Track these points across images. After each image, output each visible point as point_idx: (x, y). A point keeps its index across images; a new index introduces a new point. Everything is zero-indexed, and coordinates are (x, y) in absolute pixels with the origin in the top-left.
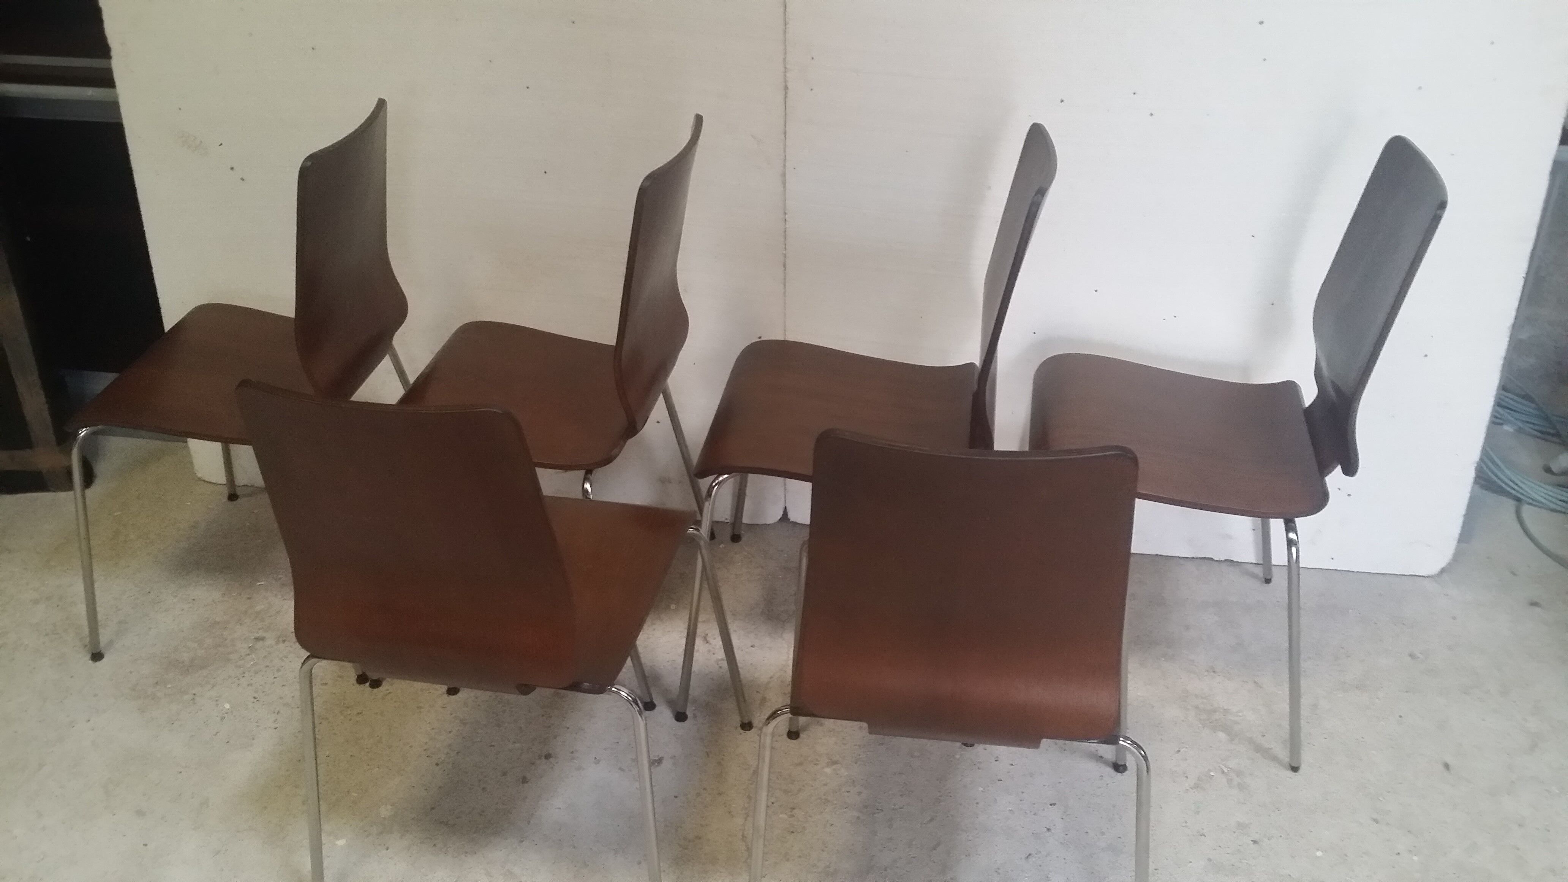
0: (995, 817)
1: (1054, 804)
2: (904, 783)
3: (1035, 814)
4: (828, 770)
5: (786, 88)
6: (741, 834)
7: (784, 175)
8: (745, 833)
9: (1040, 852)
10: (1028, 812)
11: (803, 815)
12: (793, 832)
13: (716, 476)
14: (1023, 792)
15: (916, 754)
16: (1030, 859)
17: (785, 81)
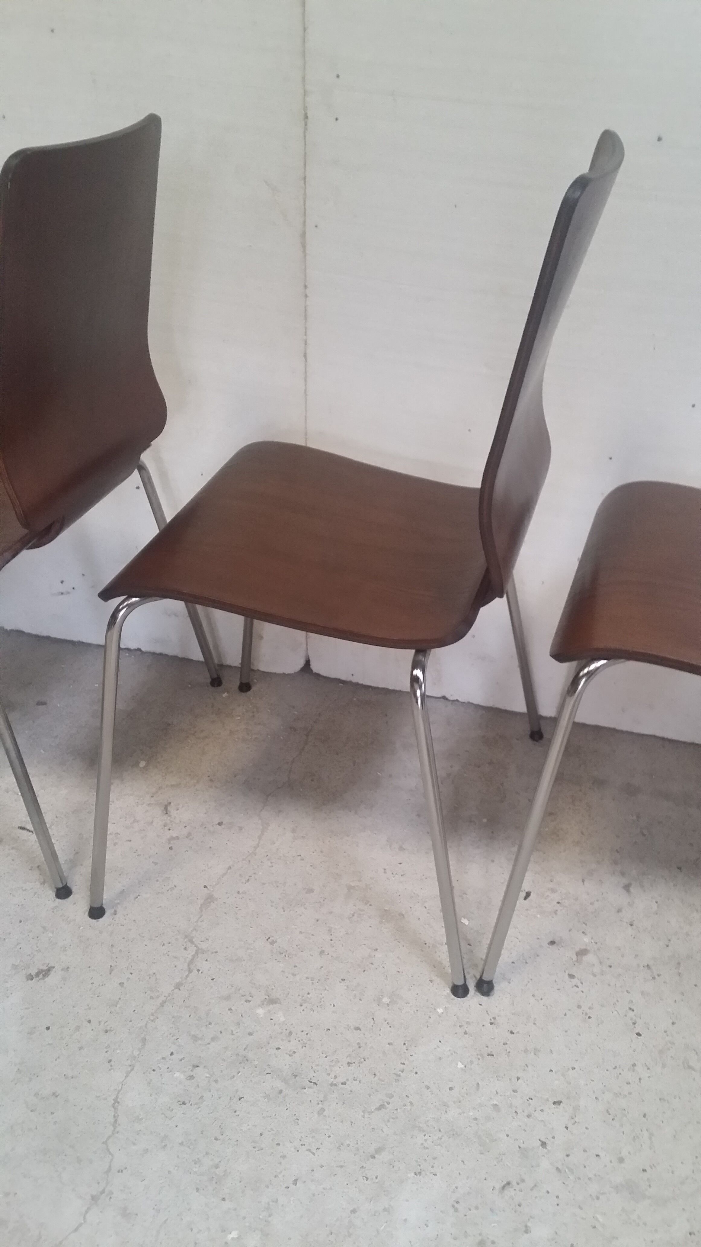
0: (471, 1113)
1: (559, 1103)
2: (359, 1044)
3: (529, 1116)
4: (260, 1012)
5: (306, 117)
6: (114, 1097)
7: (303, 235)
8: (120, 1096)
9: (523, 1181)
10: (519, 1111)
11: (207, 1077)
12: (184, 1103)
13: (125, 597)
14: (518, 1078)
15: (386, 1000)
16: (509, 1192)
17: (305, 108)
